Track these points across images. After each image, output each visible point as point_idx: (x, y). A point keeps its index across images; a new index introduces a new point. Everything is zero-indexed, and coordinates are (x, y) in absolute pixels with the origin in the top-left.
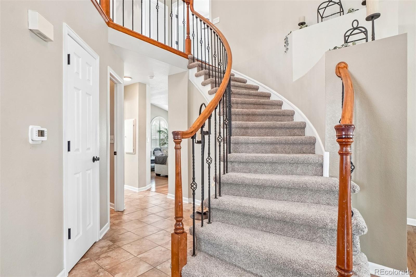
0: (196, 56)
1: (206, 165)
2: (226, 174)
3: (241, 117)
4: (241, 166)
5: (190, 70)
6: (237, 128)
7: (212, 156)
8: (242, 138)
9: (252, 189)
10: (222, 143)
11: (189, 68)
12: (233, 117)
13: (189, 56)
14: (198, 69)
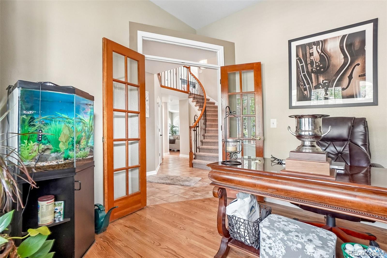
0: (192, 93)
1: (198, 136)
2: (204, 140)
3: (210, 121)
4: (209, 137)
5: (189, 99)
6: (208, 125)
7: (200, 133)
8: (210, 129)
9: (212, 144)
10: (203, 130)
11: (189, 98)
12: (207, 121)
13: (189, 92)
14: (193, 99)
